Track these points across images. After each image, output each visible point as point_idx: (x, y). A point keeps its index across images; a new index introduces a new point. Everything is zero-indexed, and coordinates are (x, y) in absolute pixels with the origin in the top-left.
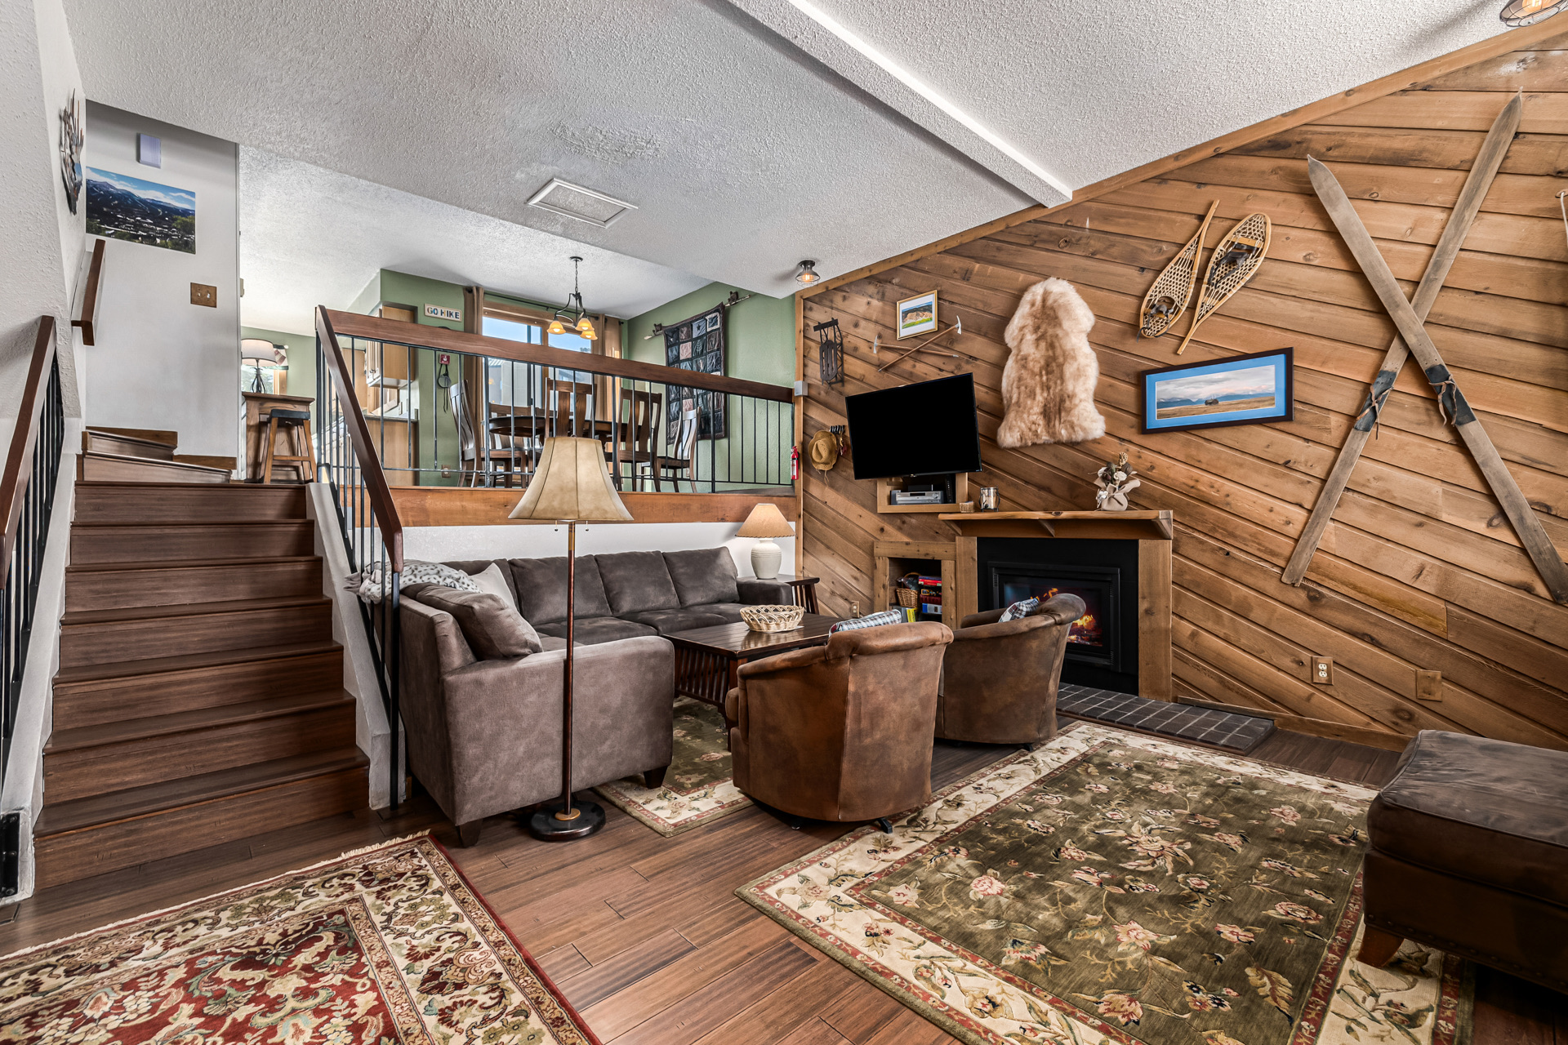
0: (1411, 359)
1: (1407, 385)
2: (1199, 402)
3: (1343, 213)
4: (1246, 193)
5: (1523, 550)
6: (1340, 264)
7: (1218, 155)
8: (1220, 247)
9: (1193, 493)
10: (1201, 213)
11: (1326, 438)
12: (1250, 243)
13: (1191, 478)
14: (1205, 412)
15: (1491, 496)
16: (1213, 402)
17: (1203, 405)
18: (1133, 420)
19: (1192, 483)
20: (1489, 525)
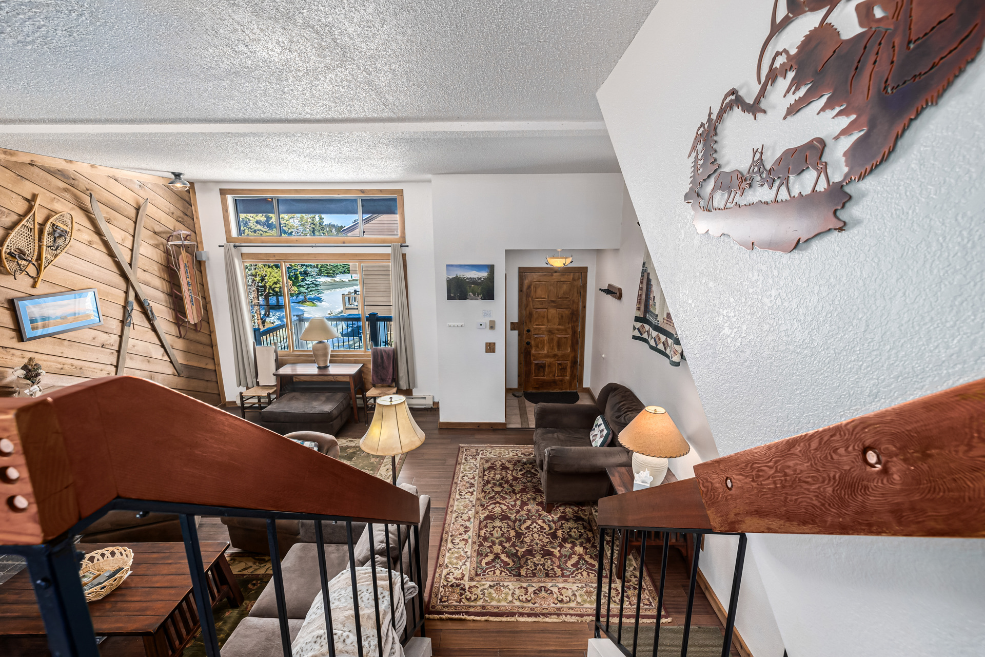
0: (137, 297)
1: (136, 306)
2: (56, 318)
3: (103, 226)
4: (54, 196)
5: (171, 362)
6: (104, 250)
7: (32, 165)
8: (48, 225)
9: (63, 372)
10: (29, 197)
11: (115, 332)
12: (65, 228)
13: (60, 363)
14: (61, 324)
15: (163, 346)
16: (64, 318)
17: (59, 320)
18: (13, 334)
19: (60, 366)
20: (163, 356)
